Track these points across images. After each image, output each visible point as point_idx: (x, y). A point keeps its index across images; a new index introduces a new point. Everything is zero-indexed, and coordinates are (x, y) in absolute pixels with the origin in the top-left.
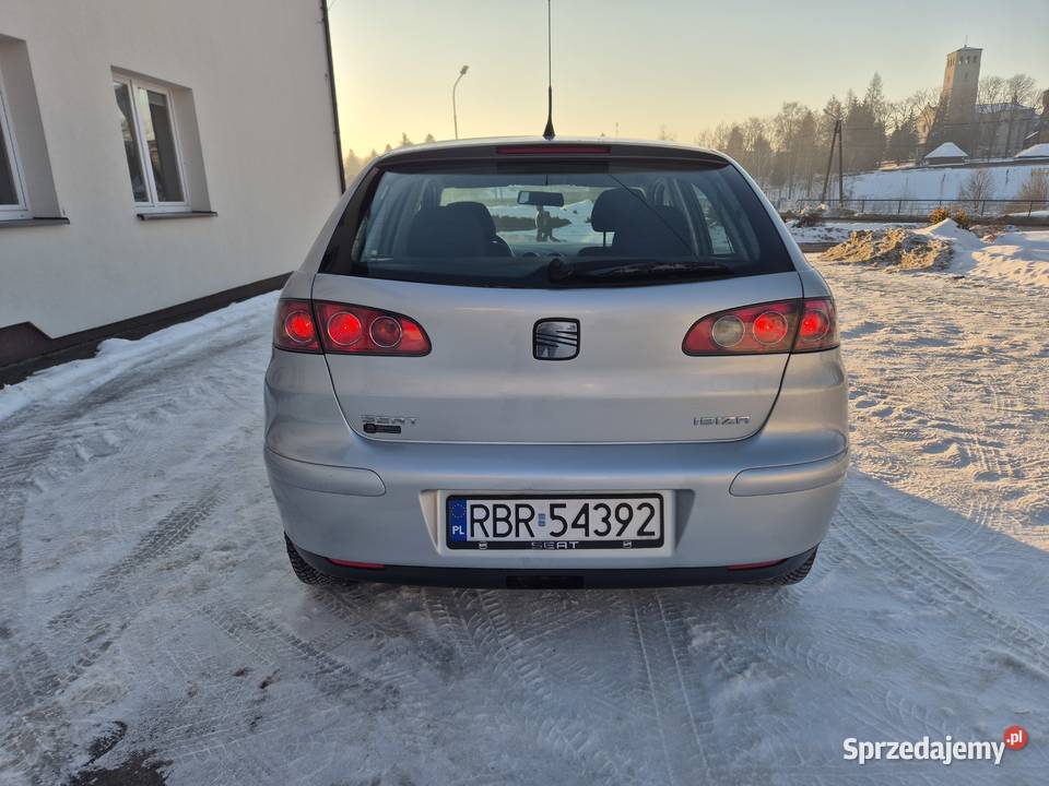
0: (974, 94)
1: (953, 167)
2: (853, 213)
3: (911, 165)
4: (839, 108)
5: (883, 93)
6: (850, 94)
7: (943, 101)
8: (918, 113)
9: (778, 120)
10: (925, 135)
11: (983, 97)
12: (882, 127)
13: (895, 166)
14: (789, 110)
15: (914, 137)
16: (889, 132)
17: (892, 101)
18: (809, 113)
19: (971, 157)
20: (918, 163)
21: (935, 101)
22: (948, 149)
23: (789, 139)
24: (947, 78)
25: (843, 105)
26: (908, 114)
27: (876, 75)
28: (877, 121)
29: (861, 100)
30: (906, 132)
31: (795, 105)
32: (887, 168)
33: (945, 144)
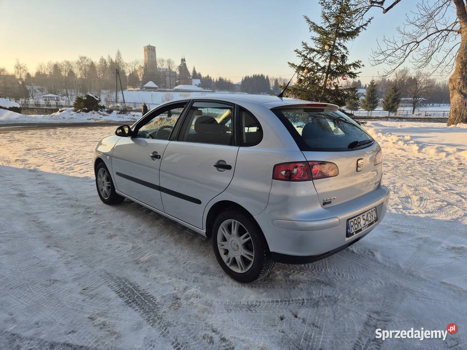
0: (156, 64)
1: (154, 91)
2: (131, 108)
3: (139, 89)
4: (105, 63)
5: (123, 58)
6: (109, 57)
7: (146, 65)
8: (137, 68)
9: (78, 63)
10: (141, 77)
11: (159, 65)
12: (124, 72)
13: (132, 89)
14: (83, 59)
15: (137, 78)
16: (128, 75)
17: (127, 62)
18: (92, 63)
19: (159, 87)
20: (141, 89)
21: (143, 65)
22: (151, 84)
23: (85, 73)
24: (145, 56)
25: (107, 61)
26: (133, 68)
27: (118, 51)
28: (121, 70)
29: (114, 60)
30: (133, 75)
31: (85, 58)
32: (130, 89)
33: (150, 82)
